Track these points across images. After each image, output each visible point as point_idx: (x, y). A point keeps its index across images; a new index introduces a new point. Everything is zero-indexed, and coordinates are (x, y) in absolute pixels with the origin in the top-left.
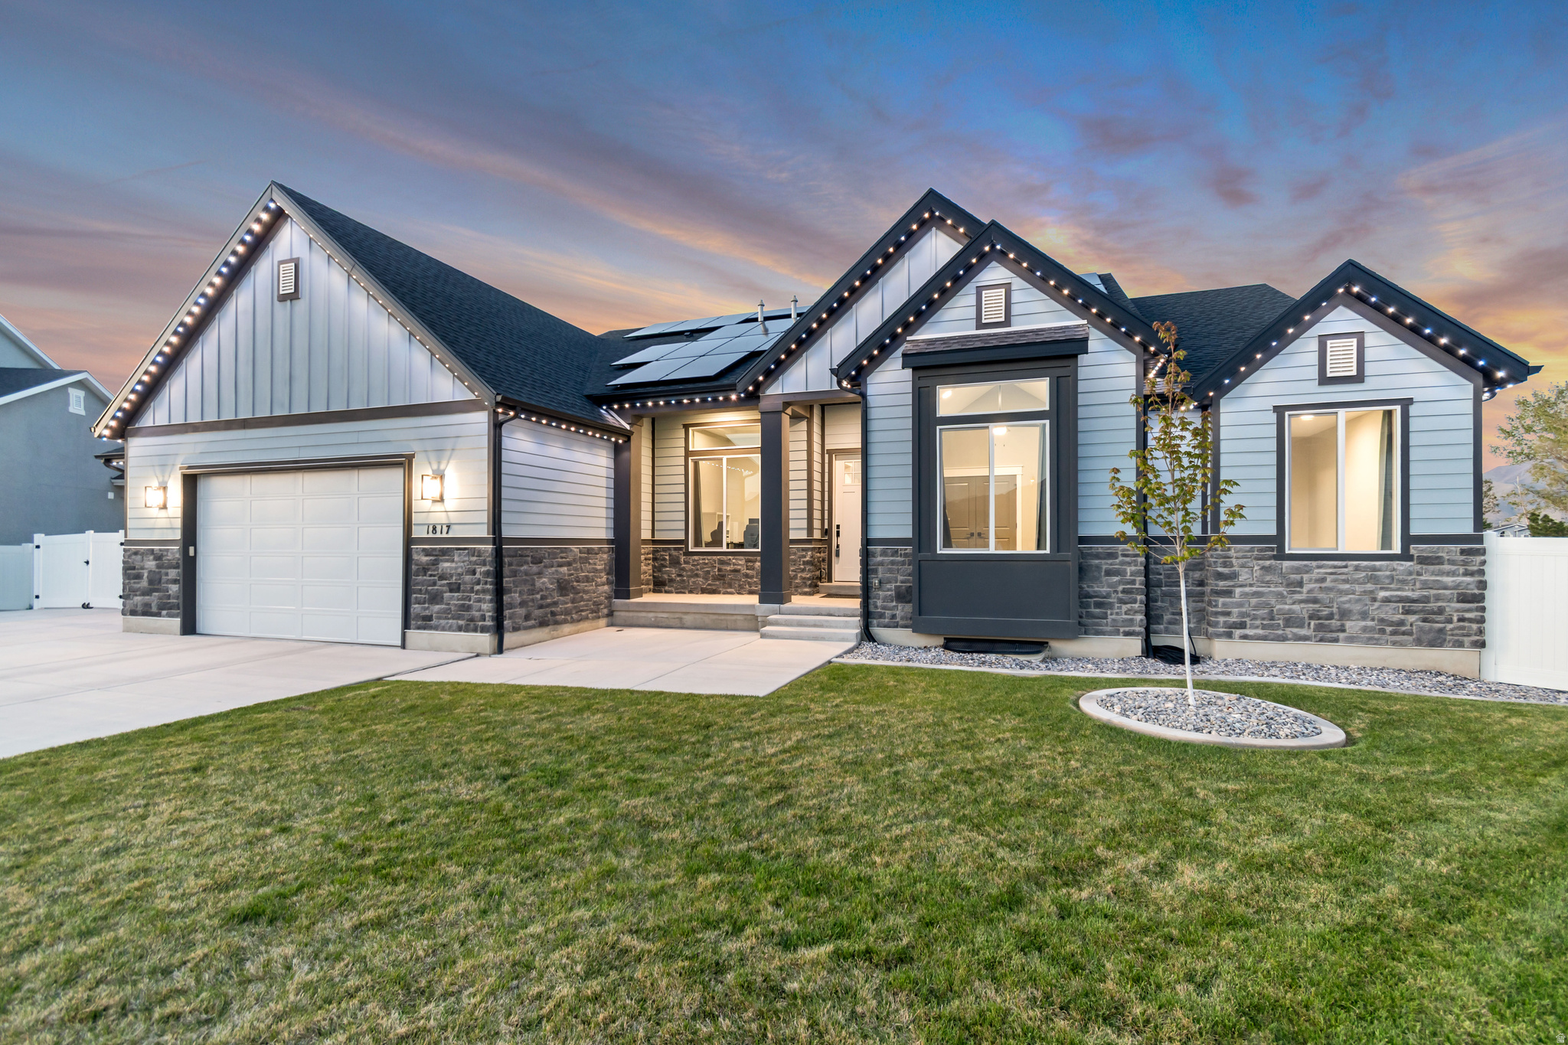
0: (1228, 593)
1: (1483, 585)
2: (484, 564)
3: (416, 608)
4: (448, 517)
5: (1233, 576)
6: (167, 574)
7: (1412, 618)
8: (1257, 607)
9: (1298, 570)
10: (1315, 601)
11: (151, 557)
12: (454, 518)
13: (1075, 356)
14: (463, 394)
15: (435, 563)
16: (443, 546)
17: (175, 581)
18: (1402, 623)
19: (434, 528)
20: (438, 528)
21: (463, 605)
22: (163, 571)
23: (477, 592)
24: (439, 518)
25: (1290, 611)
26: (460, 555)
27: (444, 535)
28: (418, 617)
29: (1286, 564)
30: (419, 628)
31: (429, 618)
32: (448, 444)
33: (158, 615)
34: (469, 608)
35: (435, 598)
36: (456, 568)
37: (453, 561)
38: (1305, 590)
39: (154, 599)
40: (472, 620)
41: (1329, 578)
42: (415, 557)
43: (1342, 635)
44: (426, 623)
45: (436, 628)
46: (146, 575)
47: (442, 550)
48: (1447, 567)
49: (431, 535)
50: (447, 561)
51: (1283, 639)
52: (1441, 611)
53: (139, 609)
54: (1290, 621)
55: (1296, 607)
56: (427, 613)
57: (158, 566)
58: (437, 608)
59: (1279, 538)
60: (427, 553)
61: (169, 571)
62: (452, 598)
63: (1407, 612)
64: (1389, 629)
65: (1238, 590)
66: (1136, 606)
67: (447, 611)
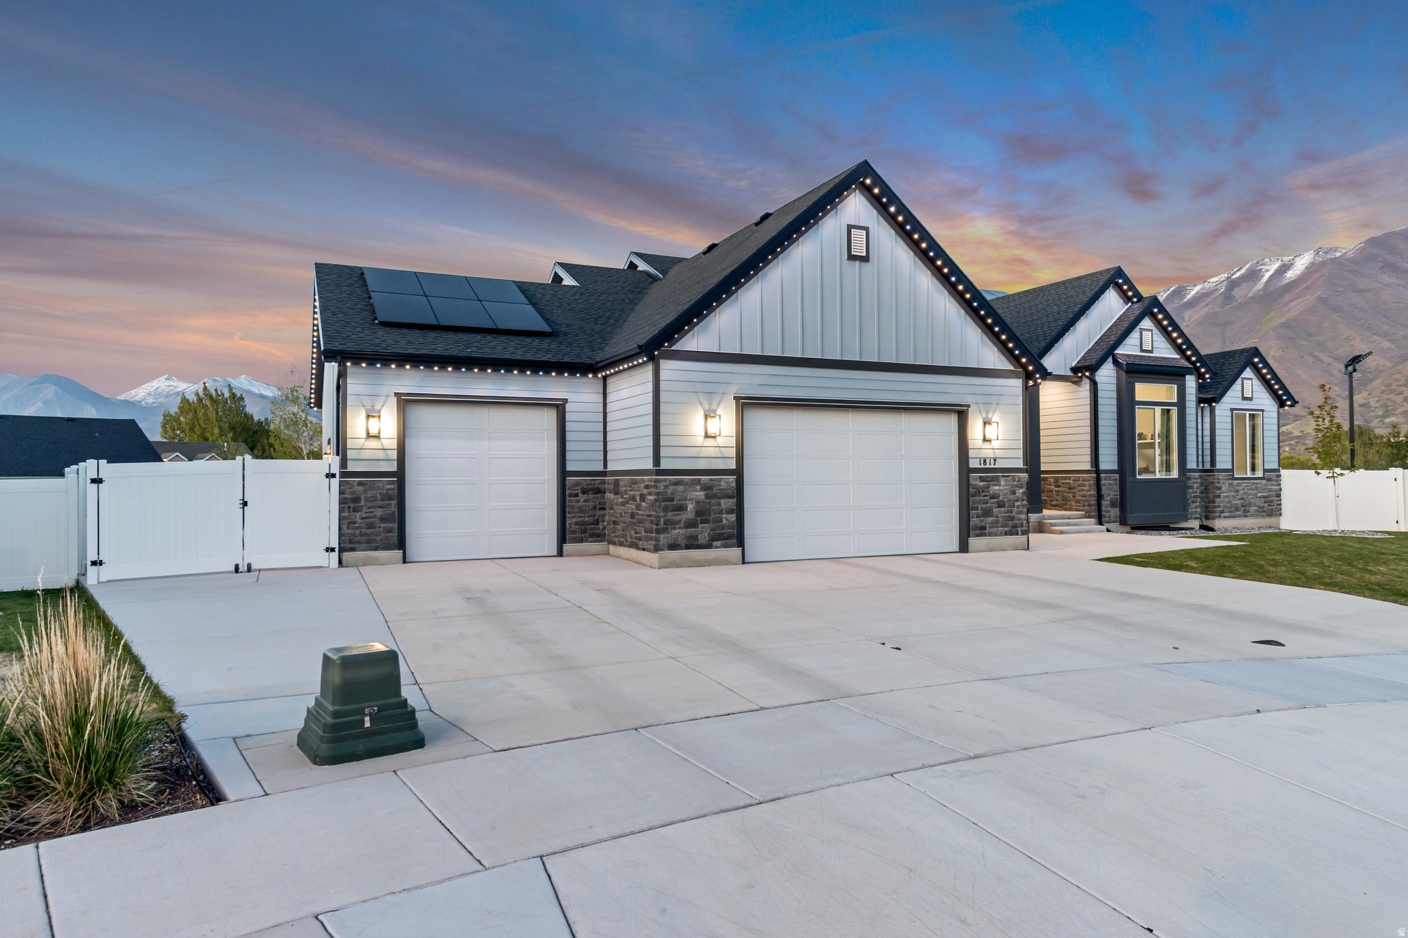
0: (1219, 496)
1: (1281, 489)
2: (1022, 487)
3: (974, 521)
4: (994, 453)
5: (1219, 488)
6: (719, 504)
7: (1266, 505)
8: (1227, 503)
9: (1239, 485)
10: (1242, 499)
11: (698, 488)
12: (999, 453)
13: (1184, 376)
14: (1004, 364)
15: (988, 486)
16: (991, 473)
17: (730, 511)
18: (1263, 507)
19: (985, 461)
20: (988, 461)
21: (1009, 516)
22: (713, 501)
23: (1018, 507)
24: (988, 454)
25: (1237, 504)
26: (1006, 480)
27: (992, 466)
28: (976, 528)
29: (1235, 482)
30: (977, 536)
31: (984, 528)
32: (994, 400)
33: (708, 546)
34: (1012, 518)
35: (987, 513)
36: (1004, 490)
37: (1000, 485)
38: (1240, 494)
39: (704, 532)
40: (1015, 526)
41: (1246, 488)
42: (972, 482)
43: (1249, 514)
44: (982, 531)
45: (990, 535)
46: (690, 507)
47: (993, 477)
48: (1273, 482)
49: (982, 466)
50: (996, 485)
51: (1234, 517)
52: (1272, 502)
53: (682, 541)
54: (1237, 509)
55: (1238, 502)
56: (983, 524)
57: (707, 497)
58: (990, 519)
59: (1232, 470)
60: (982, 479)
61: (722, 501)
62: (1000, 512)
63: (1265, 502)
64: (1261, 510)
65: (1222, 495)
66: (1198, 504)
67: (997, 522)
